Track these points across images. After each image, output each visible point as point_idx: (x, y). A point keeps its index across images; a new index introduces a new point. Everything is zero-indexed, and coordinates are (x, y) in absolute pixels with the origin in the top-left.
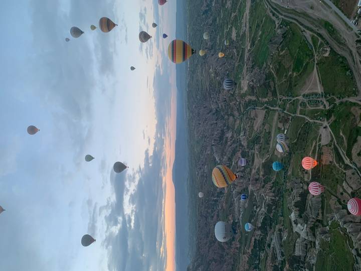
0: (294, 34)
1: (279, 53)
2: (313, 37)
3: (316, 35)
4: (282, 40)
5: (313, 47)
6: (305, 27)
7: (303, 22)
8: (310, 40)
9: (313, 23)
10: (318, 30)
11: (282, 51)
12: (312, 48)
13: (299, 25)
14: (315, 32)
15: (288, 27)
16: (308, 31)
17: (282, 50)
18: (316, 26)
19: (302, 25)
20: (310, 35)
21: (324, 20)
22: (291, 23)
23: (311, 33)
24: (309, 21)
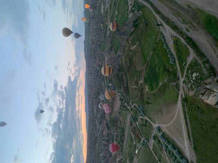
0: (147, 25)
1: (130, 47)
2: (176, 42)
3: (182, 40)
4: (133, 30)
5: (177, 62)
6: (164, 18)
7: (159, 8)
8: (171, 44)
9: (177, 14)
10: (187, 30)
11: (133, 46)
12: (175, 62)
13: (154, 12)
14: (181, 33)
15: (140, 12)
16: (167, 27)
17: (133, 44)
18: (184, 22)
19: (159, 13)
20: (172, 36)
21: (202, 11)
22: (144, 6)
23: (175, 33)
24: (171, 9)
